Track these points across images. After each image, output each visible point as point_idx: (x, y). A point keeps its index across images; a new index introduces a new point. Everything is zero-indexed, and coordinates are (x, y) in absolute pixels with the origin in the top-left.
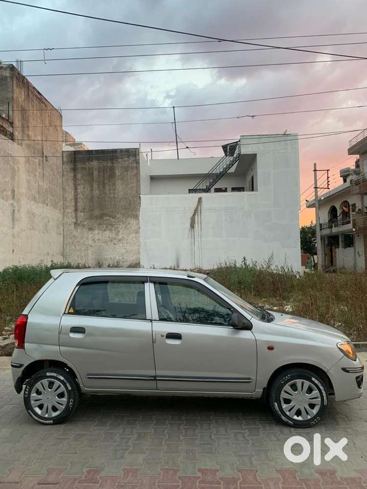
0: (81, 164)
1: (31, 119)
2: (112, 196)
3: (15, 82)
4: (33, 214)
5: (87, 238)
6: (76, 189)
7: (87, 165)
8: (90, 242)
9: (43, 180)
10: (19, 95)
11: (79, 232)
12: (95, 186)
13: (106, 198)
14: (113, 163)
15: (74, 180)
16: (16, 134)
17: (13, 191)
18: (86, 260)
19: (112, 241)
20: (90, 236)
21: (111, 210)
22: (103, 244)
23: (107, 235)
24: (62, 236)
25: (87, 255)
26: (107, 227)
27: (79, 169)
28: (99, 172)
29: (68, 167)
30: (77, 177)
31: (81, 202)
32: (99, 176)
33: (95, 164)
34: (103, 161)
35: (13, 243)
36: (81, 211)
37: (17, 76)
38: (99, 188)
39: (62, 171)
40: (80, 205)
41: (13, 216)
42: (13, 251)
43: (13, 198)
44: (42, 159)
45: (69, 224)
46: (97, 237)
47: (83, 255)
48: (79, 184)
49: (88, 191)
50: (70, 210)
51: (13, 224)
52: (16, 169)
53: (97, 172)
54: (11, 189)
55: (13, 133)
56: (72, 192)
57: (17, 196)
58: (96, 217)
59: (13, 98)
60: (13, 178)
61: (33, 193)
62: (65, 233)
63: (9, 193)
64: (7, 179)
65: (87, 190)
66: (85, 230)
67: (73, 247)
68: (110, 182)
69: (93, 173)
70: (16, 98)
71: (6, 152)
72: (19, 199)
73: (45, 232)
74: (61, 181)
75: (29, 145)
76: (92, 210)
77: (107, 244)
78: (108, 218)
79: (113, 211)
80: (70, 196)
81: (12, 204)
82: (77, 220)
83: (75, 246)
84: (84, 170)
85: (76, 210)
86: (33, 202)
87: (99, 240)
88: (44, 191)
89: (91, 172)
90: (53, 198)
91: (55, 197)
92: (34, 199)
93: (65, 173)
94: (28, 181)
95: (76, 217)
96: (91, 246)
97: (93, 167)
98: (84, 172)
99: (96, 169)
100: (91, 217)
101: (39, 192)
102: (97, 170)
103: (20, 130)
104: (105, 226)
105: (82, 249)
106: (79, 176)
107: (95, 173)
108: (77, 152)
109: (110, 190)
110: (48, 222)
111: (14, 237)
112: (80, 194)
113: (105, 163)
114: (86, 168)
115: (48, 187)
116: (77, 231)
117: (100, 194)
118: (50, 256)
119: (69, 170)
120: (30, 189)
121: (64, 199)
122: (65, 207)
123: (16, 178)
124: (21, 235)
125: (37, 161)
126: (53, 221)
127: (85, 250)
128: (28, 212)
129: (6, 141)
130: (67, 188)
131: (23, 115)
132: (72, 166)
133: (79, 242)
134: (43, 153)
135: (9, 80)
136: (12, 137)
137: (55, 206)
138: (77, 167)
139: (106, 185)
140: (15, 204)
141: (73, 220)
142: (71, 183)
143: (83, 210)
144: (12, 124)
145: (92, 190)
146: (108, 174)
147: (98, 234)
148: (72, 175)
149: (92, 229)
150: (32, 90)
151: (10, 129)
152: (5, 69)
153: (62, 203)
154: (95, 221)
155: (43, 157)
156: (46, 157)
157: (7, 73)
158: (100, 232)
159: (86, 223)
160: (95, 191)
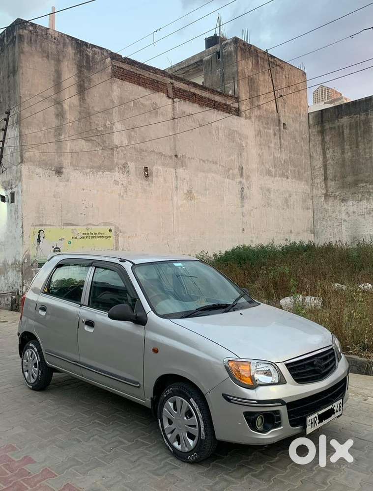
0: (329, 124)
1: (261, 88)
2: (367, 156)
3: (239, 54)
4: (269, 190)
5: (340, 212)
6: (324, 154)
7: (337, 123)
8: (344, 216)
9: (281, 151)
10: (246, 66)
11: (330, 204)
12: (347, 147)
13: (361, 160)
14: (367, 115)
15: (322, 145)
16: (243, 108)
17: (241, 169)
18: (339, 238)
19: (370, 213)
20: (343, 208)
21: (367, 174)
22: (360, 217)
23: (364, 207)
24: (311, 211)
25: (340, 232)
26: (363, 196)
27: (327, 131)
28: (350, 129)
29: (315, 130)
30: (325, 140)
31: (331, 169)
32: (350, 134)
33: (345, 120)
34: (355, 115)
35: (243, 222)
36: (332, 180)
37: (243, 47)
38: (351, 148)
39: (308, 136)
40: (330, 172)
41: (242, 194)
42: (243, 230)
43: (241, 175)
44: (277, 128)
45: (319, 196)
46: (351, 209)
47: (336, 232)
48: (329, 149)
49: (338, 155)
50: (319, 180)
51: (242, 202)
52: (244, 145)
53: (348, 130)
54: (238, 167)
55: (238, 108)
56: (321, 159)
57: (246, 173)
58: (349, 185)
59: (237, 72)
60: (240, 155)
61: (267, 167)
62: (315, 207)
63: (236, 171)
64: (233, 158)
65: (337, 153)
66: (337, 202)
67: (324, 223)
68: (364, 138)
69: (343, 132)
70: (242, 70)
71: (230, 130)
72: (249, 176)
73: (285, 207)
74: (307, 148)
75: (260, 116)
76: (343, 177)
77: (364, 218)
78: (364, 184)
79: (369, 175)
80: (318, 163)
81: (240, 182)
82: (327, 191)
83: (326, 221)
84: (333, 130)
85: (326, 179)
86: (267, 177)
87: (354, 212)
88: (282, 162)
89: (341, 131)
90: (297, 169)
91: (299, 167)
92: (269, 173)
93: (312, 138)
94: (259, 155)
95: (326, 187)
96: (344, 220)
97: (343, 125)
98: (333, 132)
99: (346, 127)
100: (343, 186)
101: (275, 165)
102: (348, 128)
103: (248, 103)
104: (360, 196)
105: (335, 225)
106: (327, 138)
107: (346, 132)
108: (324, 111)
109: (365, 149)
110: (290, 196)
111: (243, 216)
112: (329, 160)
113: (357, 117)
114: (334, 128)
115: (288, 158)
116: (328, 204)
117: (353, 156)
118: (293, 234)
119: (316, 133)
120: (263, 163)
121: (313, 168)
122: (313, 177)
123: (245, 154)
124: (252, 213)
125: (271, 131)
126: (296, 195)
127: (339, 225)
128: (261, 188)
129: (230, 118)
130: (315, 155)
131: (251, 86)
132: (319, 129)
133: (330, 216)
134: (279, 120)
135: (233, 54)
136: (238, 112)
137: (299, 177)
138: (325, 128)
139: (360, 144)
140: (244, 181)
141: (323, 191)
142: (319, 149)
143: (334, 178)
144: (237, 99)
145: (343, 152)
146: (362, 129)
147: (353, 205)
148: (320, 139)
149: (345, 200)
150: (262, 55)
151: (236, 105)
152: (230, 44)
153: (309, 173)
154: (348, 190)
155: (279, 125)
156: (284, 124)
157: (231, 48)
158: (355, 203)
159: (337, 194)
160: (347, 153)
